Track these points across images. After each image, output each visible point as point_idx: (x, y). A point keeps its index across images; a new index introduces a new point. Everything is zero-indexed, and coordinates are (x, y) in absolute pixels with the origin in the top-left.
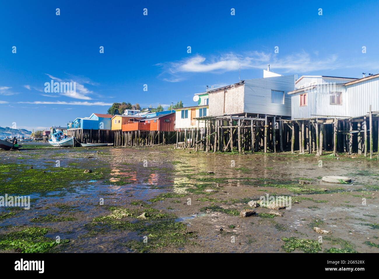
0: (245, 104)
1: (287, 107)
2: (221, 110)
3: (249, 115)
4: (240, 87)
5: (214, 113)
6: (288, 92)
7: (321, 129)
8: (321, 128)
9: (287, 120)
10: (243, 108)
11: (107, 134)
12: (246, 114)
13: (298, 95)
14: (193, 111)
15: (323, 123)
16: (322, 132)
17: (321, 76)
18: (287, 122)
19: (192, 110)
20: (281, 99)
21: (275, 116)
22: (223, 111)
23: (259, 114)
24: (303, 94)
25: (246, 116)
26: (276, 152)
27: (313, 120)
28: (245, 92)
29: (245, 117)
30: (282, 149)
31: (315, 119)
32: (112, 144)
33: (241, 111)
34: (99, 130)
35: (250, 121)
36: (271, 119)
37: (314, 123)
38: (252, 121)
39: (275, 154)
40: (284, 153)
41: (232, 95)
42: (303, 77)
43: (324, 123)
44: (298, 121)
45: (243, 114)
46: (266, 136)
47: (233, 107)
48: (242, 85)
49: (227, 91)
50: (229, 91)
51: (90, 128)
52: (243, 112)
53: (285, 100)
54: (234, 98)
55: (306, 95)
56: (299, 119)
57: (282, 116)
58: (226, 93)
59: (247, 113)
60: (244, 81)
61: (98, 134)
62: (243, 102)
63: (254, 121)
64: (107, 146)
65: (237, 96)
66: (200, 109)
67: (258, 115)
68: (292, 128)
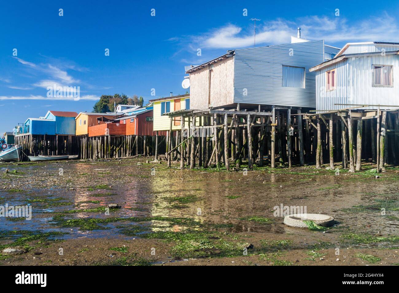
0: (235, 88)
1: (310, 93)
2: (205, 101)
3: (244, 107)
4: (229, 61)
5: (197, 105)
6: (310, 67)
7: (358, 128)
8: (359, 126)
9: (308, 115)
10: (233, 95)
11: (69, 141)
12: (238, 106)
13: (324, 72)
14: (177, 104)
15: (361, 118)
16: (360, 132)
17: (373, 43)
18: (308, 118)
19: (175, 101)
20: (301, 80)
21: (289, 107)
22: (208, 102)
23: (261, 105)
24: (331, 71)
25: (238, 109)
26: (292, 167)
27: (342, 113)
28: (236, 69)
29: (236, 111)
30: (302, 162)
31: (347, 112)
32: (77, 156)
33: (230, 101)
34: (57, 136)
35: (245, 117)
36: (282, 112)
37: (345, 117)
38: (249, 116)
39: (290, 170)
40: (305, 167)
41: (219, 76)
42: (348, 46)
43: (363, 118)
44: (322, 115)
45: (234, 106)
46: (274, 141)
47: (220, 95)
48: (231, 58)
49: (213, 68)
50: (216, 69)
51: (43, 132)
52: (233, 103)
53: (306, 82)
54: (221, 80)
55: (335, 72)
56: (324, 112)
57: (302, 108)
58: (212, 73)
59: (240, 104)
60: (234, 52)
61: (56, 141)
62: (233, 85)
63: (252, 117)
64: (67, 159)
65: (225, 77)
66: (186, 100)
67: (259, 106)
68: (317, 126)
